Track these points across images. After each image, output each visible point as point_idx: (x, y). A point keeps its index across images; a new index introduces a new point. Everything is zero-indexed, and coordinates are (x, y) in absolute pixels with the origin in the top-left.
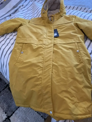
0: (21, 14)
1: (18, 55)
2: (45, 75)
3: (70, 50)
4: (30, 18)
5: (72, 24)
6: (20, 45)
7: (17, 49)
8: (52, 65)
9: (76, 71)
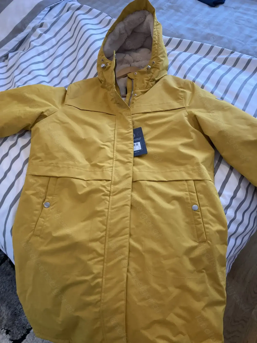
0: (39, 55)
1: (37, 212)
2: (109, 276)
3: (175, 202)
4: (66, 82)
5: (183, 114)
6: (40, 181)
7: (33, 194)
8: (128, 250)
9: (189, 266)
